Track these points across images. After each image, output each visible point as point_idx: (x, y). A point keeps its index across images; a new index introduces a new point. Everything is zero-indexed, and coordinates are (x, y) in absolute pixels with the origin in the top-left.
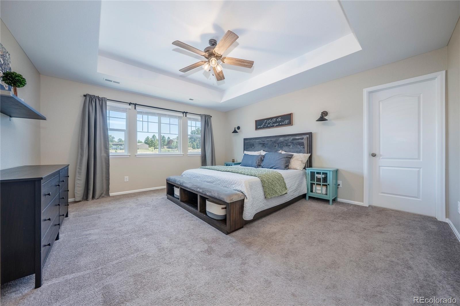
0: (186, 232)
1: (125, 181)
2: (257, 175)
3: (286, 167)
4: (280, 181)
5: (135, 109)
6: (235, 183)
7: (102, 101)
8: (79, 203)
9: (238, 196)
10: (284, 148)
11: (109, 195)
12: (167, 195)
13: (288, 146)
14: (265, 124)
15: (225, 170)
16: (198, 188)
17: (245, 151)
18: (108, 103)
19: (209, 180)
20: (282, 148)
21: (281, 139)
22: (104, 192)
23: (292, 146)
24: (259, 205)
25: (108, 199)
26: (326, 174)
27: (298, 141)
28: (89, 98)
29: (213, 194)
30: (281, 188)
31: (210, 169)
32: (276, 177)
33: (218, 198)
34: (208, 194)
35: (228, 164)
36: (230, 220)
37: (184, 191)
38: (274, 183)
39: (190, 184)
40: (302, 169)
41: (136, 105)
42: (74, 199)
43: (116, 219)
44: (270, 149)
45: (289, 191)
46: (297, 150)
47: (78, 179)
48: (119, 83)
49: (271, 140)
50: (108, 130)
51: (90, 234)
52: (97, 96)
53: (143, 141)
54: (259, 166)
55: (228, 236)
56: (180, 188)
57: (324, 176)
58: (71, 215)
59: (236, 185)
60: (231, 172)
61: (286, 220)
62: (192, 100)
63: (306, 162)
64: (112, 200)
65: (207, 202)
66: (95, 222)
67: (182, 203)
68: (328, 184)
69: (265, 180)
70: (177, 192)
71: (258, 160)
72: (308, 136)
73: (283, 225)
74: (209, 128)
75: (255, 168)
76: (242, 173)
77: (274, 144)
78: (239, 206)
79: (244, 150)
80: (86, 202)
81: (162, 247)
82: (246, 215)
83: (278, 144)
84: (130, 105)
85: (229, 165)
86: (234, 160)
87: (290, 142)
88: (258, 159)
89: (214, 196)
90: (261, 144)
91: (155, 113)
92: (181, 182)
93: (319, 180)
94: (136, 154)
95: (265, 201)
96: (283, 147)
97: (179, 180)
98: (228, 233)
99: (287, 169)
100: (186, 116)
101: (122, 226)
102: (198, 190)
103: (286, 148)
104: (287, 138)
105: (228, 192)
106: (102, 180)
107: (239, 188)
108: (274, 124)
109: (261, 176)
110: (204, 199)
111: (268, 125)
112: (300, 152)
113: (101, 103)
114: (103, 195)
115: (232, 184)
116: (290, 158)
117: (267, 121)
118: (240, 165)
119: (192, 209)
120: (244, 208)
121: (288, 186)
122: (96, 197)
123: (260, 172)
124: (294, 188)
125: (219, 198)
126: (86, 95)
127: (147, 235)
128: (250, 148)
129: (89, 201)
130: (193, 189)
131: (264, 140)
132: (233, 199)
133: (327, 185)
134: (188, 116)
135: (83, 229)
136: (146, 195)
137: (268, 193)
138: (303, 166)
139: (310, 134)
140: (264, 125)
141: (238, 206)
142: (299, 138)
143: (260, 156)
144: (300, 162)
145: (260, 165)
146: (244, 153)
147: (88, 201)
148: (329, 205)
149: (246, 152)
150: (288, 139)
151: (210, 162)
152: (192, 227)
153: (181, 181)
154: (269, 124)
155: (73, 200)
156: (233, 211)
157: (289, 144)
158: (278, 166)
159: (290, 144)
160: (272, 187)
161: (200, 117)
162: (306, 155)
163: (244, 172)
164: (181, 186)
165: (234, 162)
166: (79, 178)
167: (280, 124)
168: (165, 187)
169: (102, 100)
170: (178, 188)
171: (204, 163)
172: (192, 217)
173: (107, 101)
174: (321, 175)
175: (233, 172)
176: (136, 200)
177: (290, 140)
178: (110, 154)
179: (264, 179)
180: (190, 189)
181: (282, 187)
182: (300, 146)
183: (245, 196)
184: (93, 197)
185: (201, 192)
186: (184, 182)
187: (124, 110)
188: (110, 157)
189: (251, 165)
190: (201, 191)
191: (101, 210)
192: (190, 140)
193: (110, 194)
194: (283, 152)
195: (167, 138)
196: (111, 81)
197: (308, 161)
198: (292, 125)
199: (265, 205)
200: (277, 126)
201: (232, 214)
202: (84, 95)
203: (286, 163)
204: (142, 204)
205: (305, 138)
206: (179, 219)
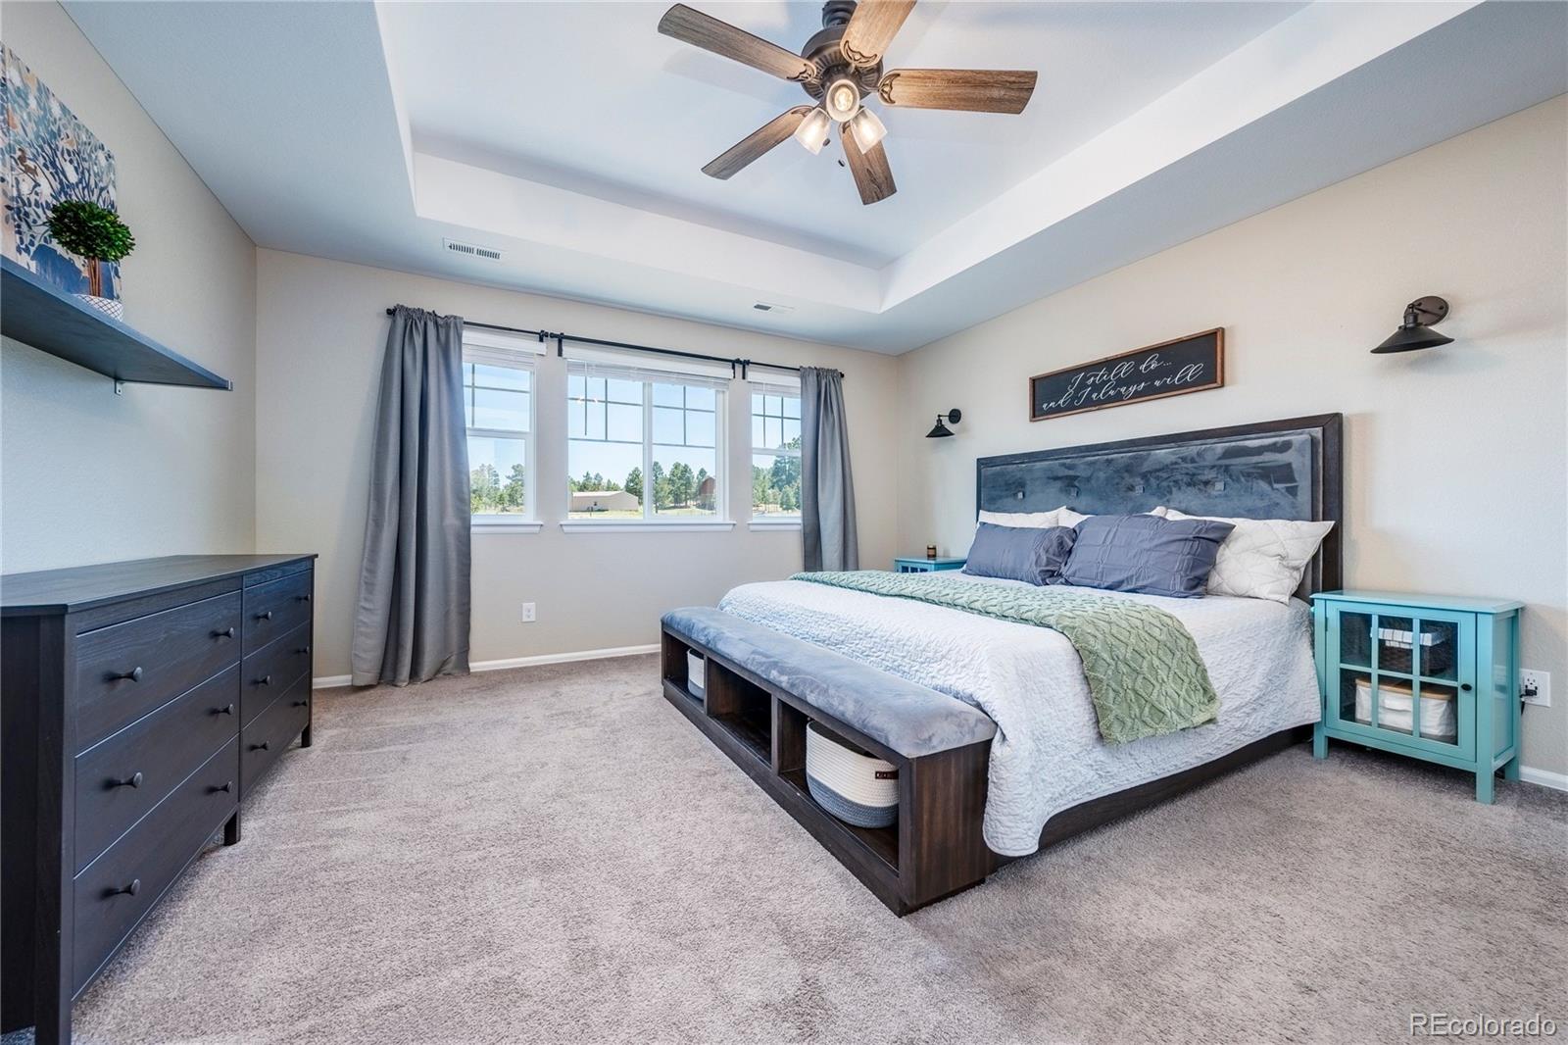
0: (708, 869)
1: (525, 619)
2: (1052, 621)
3: (1195, 587)
4: (1178, 654)
5: (560, 354)
6: (943, 657)
7: (447, 330)
8: (367, 693)
9: (959, 726)
10: (1177, 495)
11: (469, 669)
12: (663, 684)
13: (1202, 487)
14: (1077, 391)
15: (895, 591)
16: (775, 665)
17: (981, 511)
18: (468, 336)
19: (825, 632)
20: (1168, 497)
21: (1163, 454)
22: (454, 658)
23: (1219, 486)
24: (1068, 775)
25: (460, 684)
26: (1452, 629)
27: (1255, 459)
28: (406, 320)
29: (835, 703)
30: (1183, 693)
31: (832, 585)
32: (1156, 632)
33: (857, 726)
34: (811, 699)
35: (910, 566)
36: (916, 843)
37: (721, 673)
38: (1145, 664)
39: (742, 645)
40: (1286, 599)
41: (564, 340)
42: (350, 677)
43: (459, 771)
44: (1101, 499)
45: (1223, 708)
46: (1250, 502)
47: (364, 608)
48: (496, 256)
49: (1109, 462)
50: (468, 432)
51: (344, 833)
52: (431, 311)
53: (622, 485)
54: (1050, 575)
55: (904, 924)
56: (705, 658)
57: (1433, 640)
58: (320, 739)
59: (947, 665)
60: (921, 599)
61: (1217, 863)
62: (767, 308)
63: (1305, 562)
64: (473, 688)
65: (812, 736)
66: (385, 776)
67: (714, 724)
68: (1466, 688)
69: (1098, 647)
70: (696, 673)
71: (1047, 551)
72: (1318, 432)
73: (1204, 898)
74: (831, 419)
75: (1031, 587)
76: (977, 605)
77: (1123, 478)
78: (962, 776)
79: (979, 508)
80: (390, 689)
81: (592, 942)
82: (1002, 829)
83: (1145, 476)
84: (541, 340)
85: (914, 570)
86: (934, 548)
87: (1213, 467)
88: (1046, 543)
89: (837, 715)
90: (1056, 478)
91: (629, 368)
92: (712, 632)
93: (1393, 657)
94: (562, 523)
95: (1099, 754)
96: (1171, 493)
97: (702, 626)
98: (903, 910)
99: (1201, 596)
100: (744, 378)
101: (468, 807)
102: (772, 677)
103: (1190, 497)
104: (1192, 449)
105: (909, 700)
106: (446, 614)
107: (964, 684)
108: (1123, 390)
109: (1074, 628)
110: (798, 721)
111: (1094, 396)
112: (1267, 514)
113: (443, 337)
114: (449, 667)
115: (929, 661)
116: (1218, 542)
117: (1086, 378)
118: (963, 572)
119: (747, 754)
120: (991, 786)
121: (1217, 685)
122: (424, 675)
123: (1068, 606)
124: (1251, 689)
125: (865, 726)
126: (395, 310)
127: (546, 867)
128: (1007, 497)
129: (397, 689)
130: (753, 669)
131: (1076, 461)
132: (935, 741)
133: (1456, 688)
134: (753, 375)
135: (332, 804)
136: (591, 674)
137: (1117, 717)
138: (1292, 584)
139: (1332, 425)
140: (1076, 397)
141: (956, 776)
142: (1262, 447)
143: (1057, 533)
144: (1275, 563)
145: (1054, 572)
146: (980, 520)
147: (396, 686)
148: (1468, 803)
149: (986, 517)
150: (1199, 454)
151: (836, 555)
152: (741, 847)
153: (712, 630)
154: (1096, 388)
155: (346, 681)
156: (933, 800)
157: (1204, 478)
158: (1150, 581)
159: (1209, 475)
160: (1137, 687)
161: (799, 380)
162: (1306, 526)
163: (985, 601)
164: (710, 649)
165: (934, 556)
166: (367, 605)
167: (1157, 383)
168: (657, 647)
169: (447, 325)
170: (700, 656)
171: (813, 559)
172: (748, 792)
173: (461, 327)
174: (1407, 634)
175: (933, 602)
176: (552, 696)
177: (1210, 459)
178: (473, 522)
179: (1092, 640)
180: (743, 668)
181: (1186, 685)
182: (1270, 484)
183: (997, 724)
184: (414, 675)
185: (784, 685)
186: (719, 636)
187: (517, 360)
188: (473, 529)
189: (1014, 571)
190: (784, 680)
191: (423, 729)
192: (775, 480)
193: (471, 665)
194: (1174, 516)
195: (696, 473)
196: (470, 250)
197: (1315, 558)
198: (1222, 386)
199: (1101, 776)
200: (1137, 395)
201: (925, 817)
202: (388, 310)
203: (1193, 568)
204: (567, 713)
205: (1303, 443)
206: (691, 796)
